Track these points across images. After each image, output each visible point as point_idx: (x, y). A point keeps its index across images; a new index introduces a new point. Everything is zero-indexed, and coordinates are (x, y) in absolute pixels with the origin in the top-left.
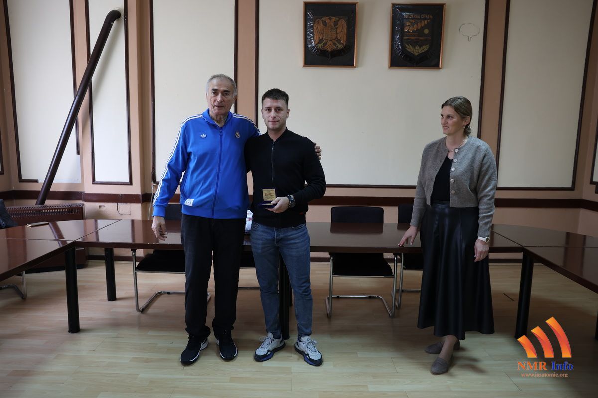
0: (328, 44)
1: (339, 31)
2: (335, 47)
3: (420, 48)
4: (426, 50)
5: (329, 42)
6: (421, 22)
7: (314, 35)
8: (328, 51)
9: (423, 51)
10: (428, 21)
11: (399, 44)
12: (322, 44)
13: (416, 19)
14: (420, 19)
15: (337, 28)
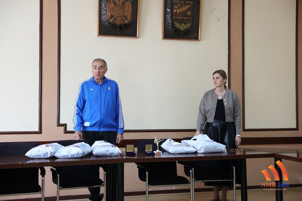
0: (117, 20)
1: (125, 10)
2: (123, 22)
3: (185, 25)
4: (189, 26)
5: (119, 18)
6: (185, 6)
7: (107, 12)
8: (117, 25)
9: (187, 28)
10: (190, 6)
11: (170, 21)
12: (113, 19)
13: (182, 4)
14: (184, 4)
15: (124, 8)
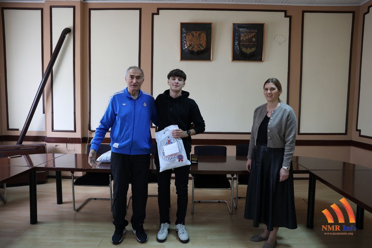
0: (195, 47)
1: (201, 39)
2: (199, 49)
3: (250, 49)
4: (254, 50)
6: (250, 34)
7: (186, 42)
8: (195, 51)
9: (252, 51)
10: (255, 33)
11: (238, 47)
12: (191, 47)
13: (248, 32)
14: (250, 32)
15: (200, 38)
